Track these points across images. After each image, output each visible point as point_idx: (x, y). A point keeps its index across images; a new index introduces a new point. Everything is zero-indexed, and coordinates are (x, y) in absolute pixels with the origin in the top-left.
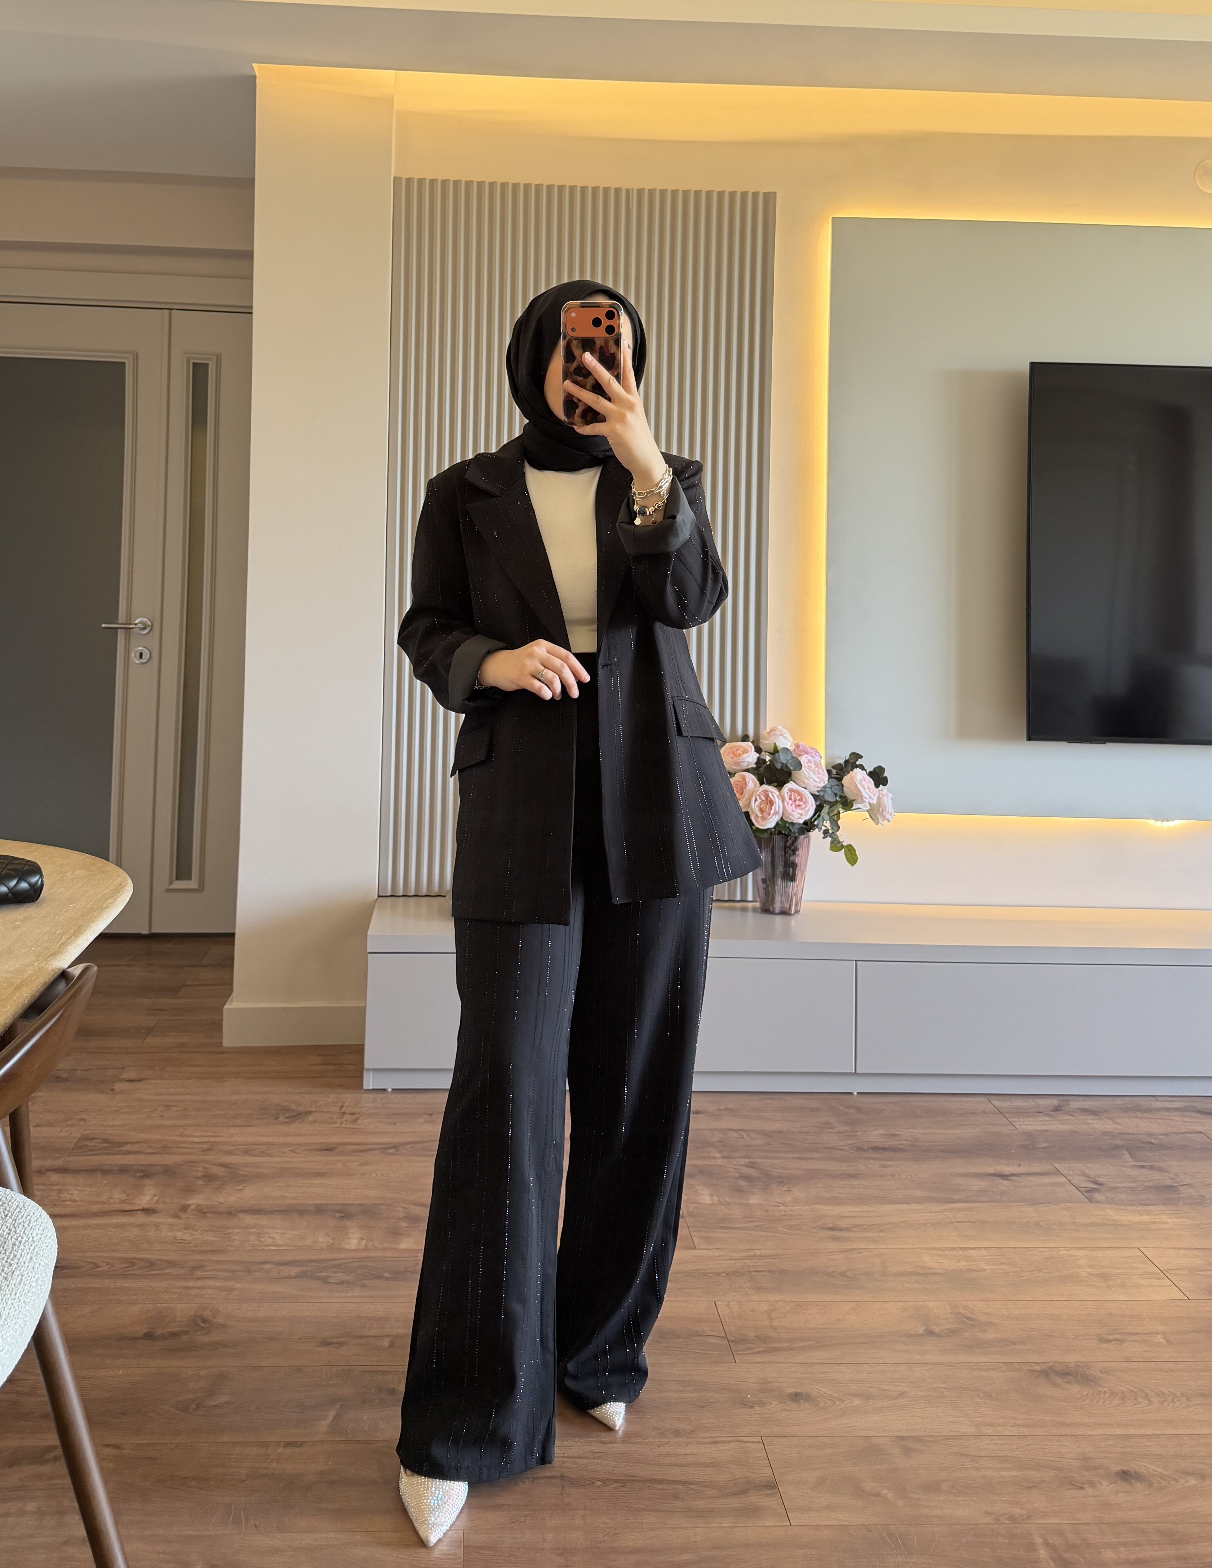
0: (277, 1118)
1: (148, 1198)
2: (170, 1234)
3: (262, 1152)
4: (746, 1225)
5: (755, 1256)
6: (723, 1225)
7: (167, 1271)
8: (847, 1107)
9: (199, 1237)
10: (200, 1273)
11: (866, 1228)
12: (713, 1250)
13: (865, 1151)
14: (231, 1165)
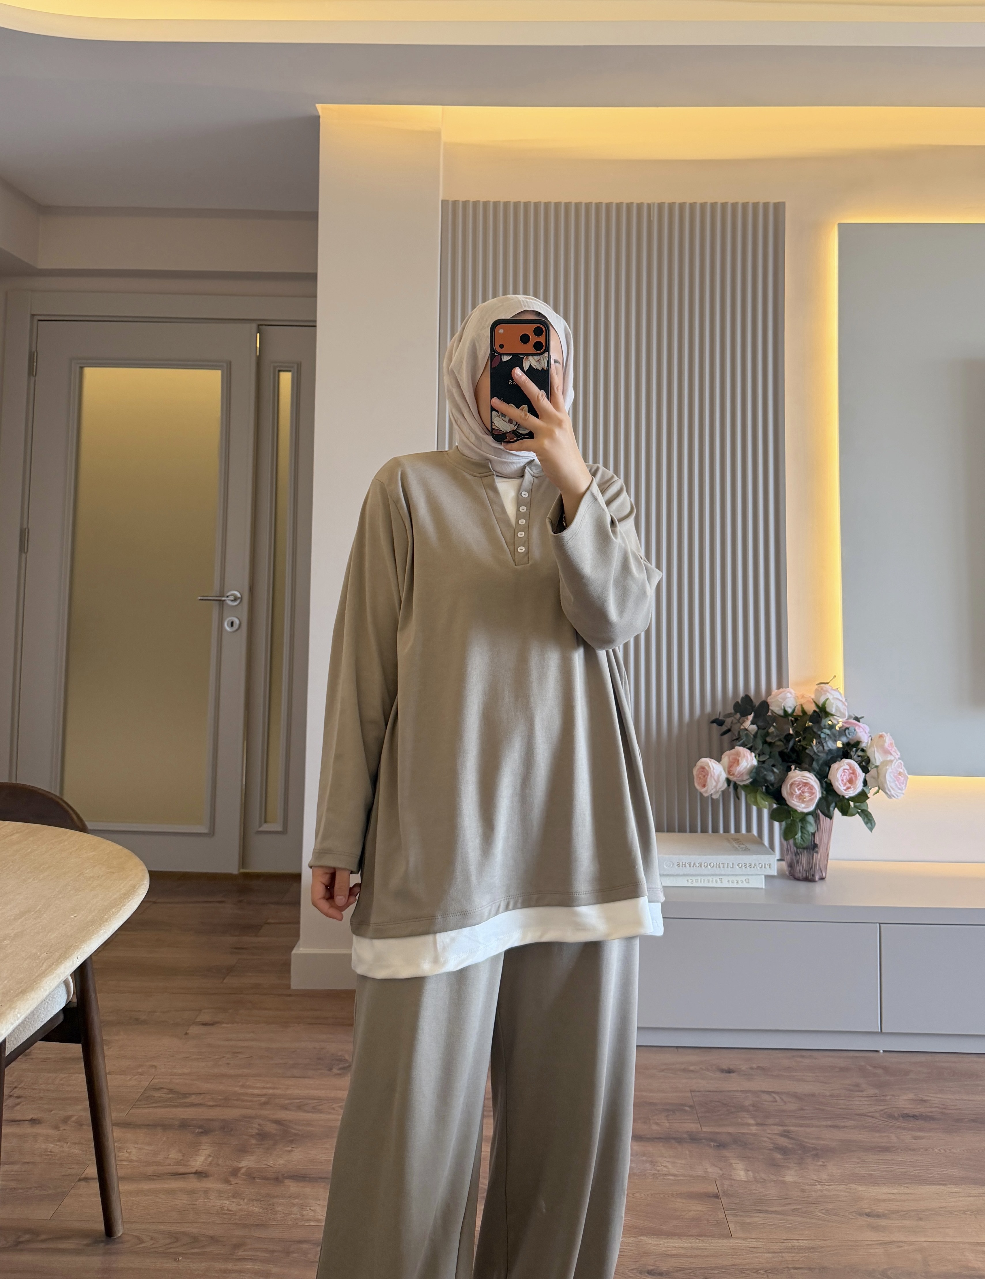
0: (330, 1070)
1: (202, 1158)
2: (218, 1203)
3: (313, 1108)
4: (781, 1209)
5: (793, 1248)
6: (757, 1208)
7: (208, 1249)
8: (875, 1067)
9: (246, 1207)
10: (240, 1253)
11: (905, 1214)
12: (748, 1240)
13: (896, 1119)
14: (284, 1122)
